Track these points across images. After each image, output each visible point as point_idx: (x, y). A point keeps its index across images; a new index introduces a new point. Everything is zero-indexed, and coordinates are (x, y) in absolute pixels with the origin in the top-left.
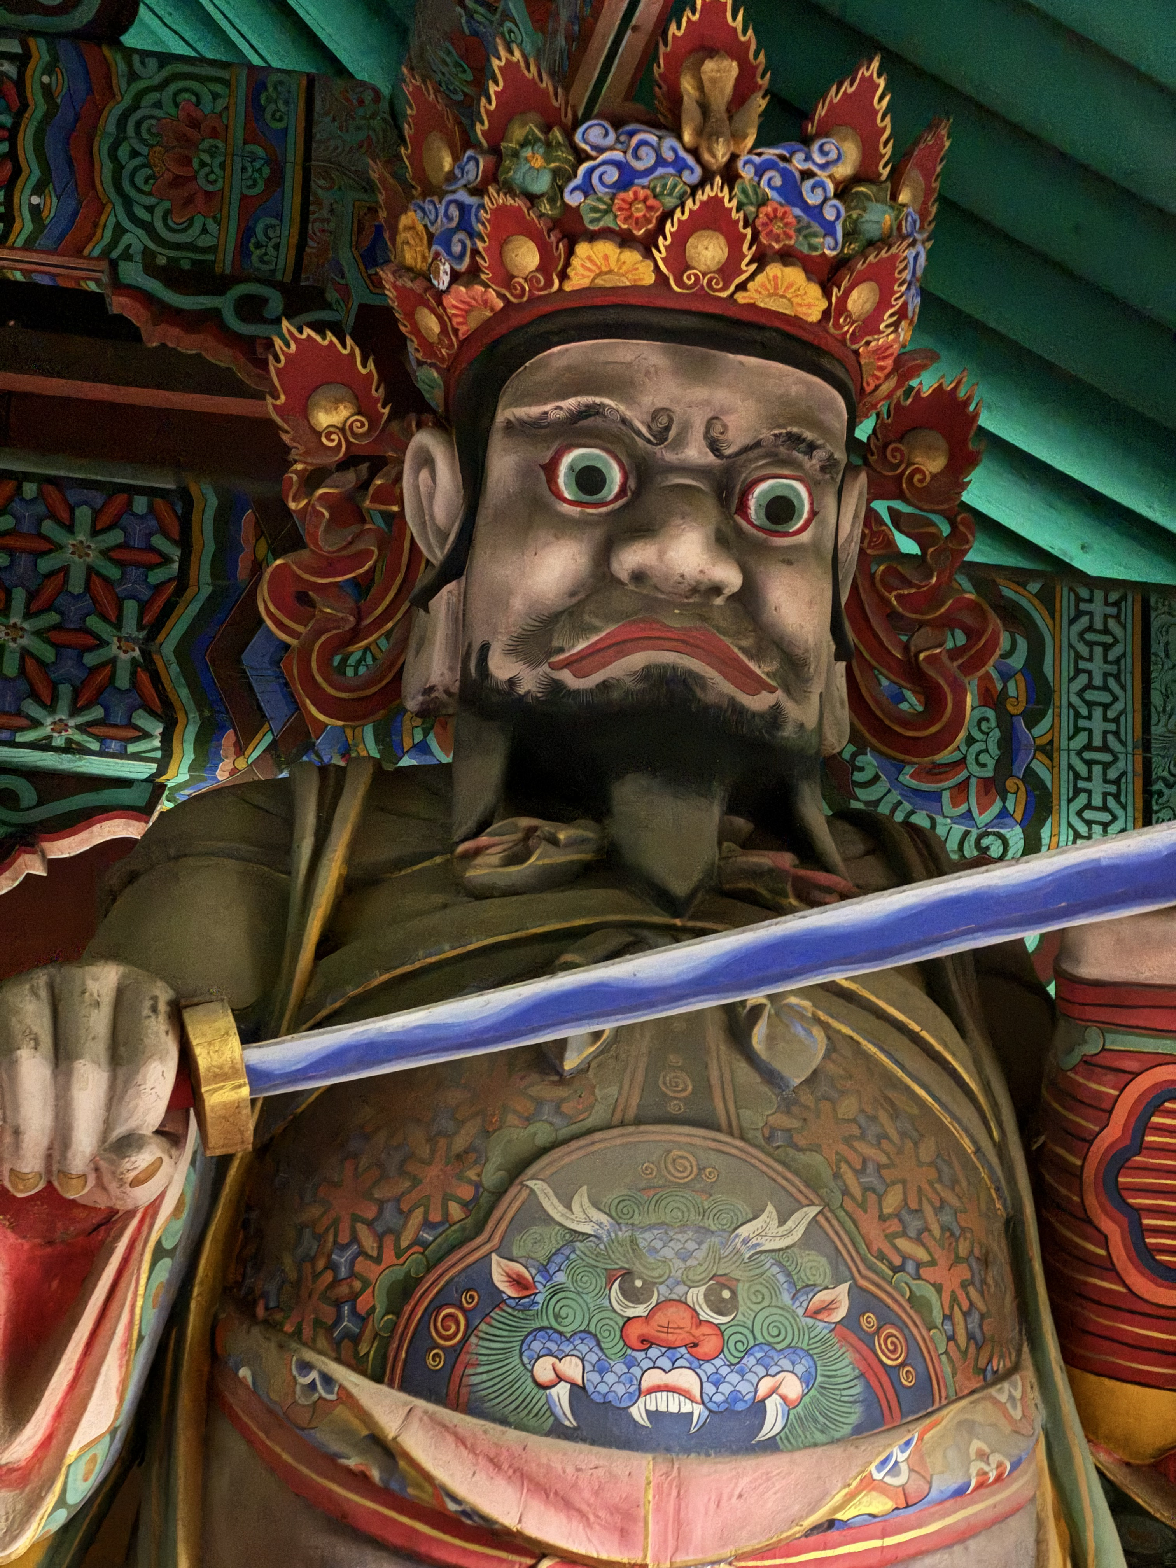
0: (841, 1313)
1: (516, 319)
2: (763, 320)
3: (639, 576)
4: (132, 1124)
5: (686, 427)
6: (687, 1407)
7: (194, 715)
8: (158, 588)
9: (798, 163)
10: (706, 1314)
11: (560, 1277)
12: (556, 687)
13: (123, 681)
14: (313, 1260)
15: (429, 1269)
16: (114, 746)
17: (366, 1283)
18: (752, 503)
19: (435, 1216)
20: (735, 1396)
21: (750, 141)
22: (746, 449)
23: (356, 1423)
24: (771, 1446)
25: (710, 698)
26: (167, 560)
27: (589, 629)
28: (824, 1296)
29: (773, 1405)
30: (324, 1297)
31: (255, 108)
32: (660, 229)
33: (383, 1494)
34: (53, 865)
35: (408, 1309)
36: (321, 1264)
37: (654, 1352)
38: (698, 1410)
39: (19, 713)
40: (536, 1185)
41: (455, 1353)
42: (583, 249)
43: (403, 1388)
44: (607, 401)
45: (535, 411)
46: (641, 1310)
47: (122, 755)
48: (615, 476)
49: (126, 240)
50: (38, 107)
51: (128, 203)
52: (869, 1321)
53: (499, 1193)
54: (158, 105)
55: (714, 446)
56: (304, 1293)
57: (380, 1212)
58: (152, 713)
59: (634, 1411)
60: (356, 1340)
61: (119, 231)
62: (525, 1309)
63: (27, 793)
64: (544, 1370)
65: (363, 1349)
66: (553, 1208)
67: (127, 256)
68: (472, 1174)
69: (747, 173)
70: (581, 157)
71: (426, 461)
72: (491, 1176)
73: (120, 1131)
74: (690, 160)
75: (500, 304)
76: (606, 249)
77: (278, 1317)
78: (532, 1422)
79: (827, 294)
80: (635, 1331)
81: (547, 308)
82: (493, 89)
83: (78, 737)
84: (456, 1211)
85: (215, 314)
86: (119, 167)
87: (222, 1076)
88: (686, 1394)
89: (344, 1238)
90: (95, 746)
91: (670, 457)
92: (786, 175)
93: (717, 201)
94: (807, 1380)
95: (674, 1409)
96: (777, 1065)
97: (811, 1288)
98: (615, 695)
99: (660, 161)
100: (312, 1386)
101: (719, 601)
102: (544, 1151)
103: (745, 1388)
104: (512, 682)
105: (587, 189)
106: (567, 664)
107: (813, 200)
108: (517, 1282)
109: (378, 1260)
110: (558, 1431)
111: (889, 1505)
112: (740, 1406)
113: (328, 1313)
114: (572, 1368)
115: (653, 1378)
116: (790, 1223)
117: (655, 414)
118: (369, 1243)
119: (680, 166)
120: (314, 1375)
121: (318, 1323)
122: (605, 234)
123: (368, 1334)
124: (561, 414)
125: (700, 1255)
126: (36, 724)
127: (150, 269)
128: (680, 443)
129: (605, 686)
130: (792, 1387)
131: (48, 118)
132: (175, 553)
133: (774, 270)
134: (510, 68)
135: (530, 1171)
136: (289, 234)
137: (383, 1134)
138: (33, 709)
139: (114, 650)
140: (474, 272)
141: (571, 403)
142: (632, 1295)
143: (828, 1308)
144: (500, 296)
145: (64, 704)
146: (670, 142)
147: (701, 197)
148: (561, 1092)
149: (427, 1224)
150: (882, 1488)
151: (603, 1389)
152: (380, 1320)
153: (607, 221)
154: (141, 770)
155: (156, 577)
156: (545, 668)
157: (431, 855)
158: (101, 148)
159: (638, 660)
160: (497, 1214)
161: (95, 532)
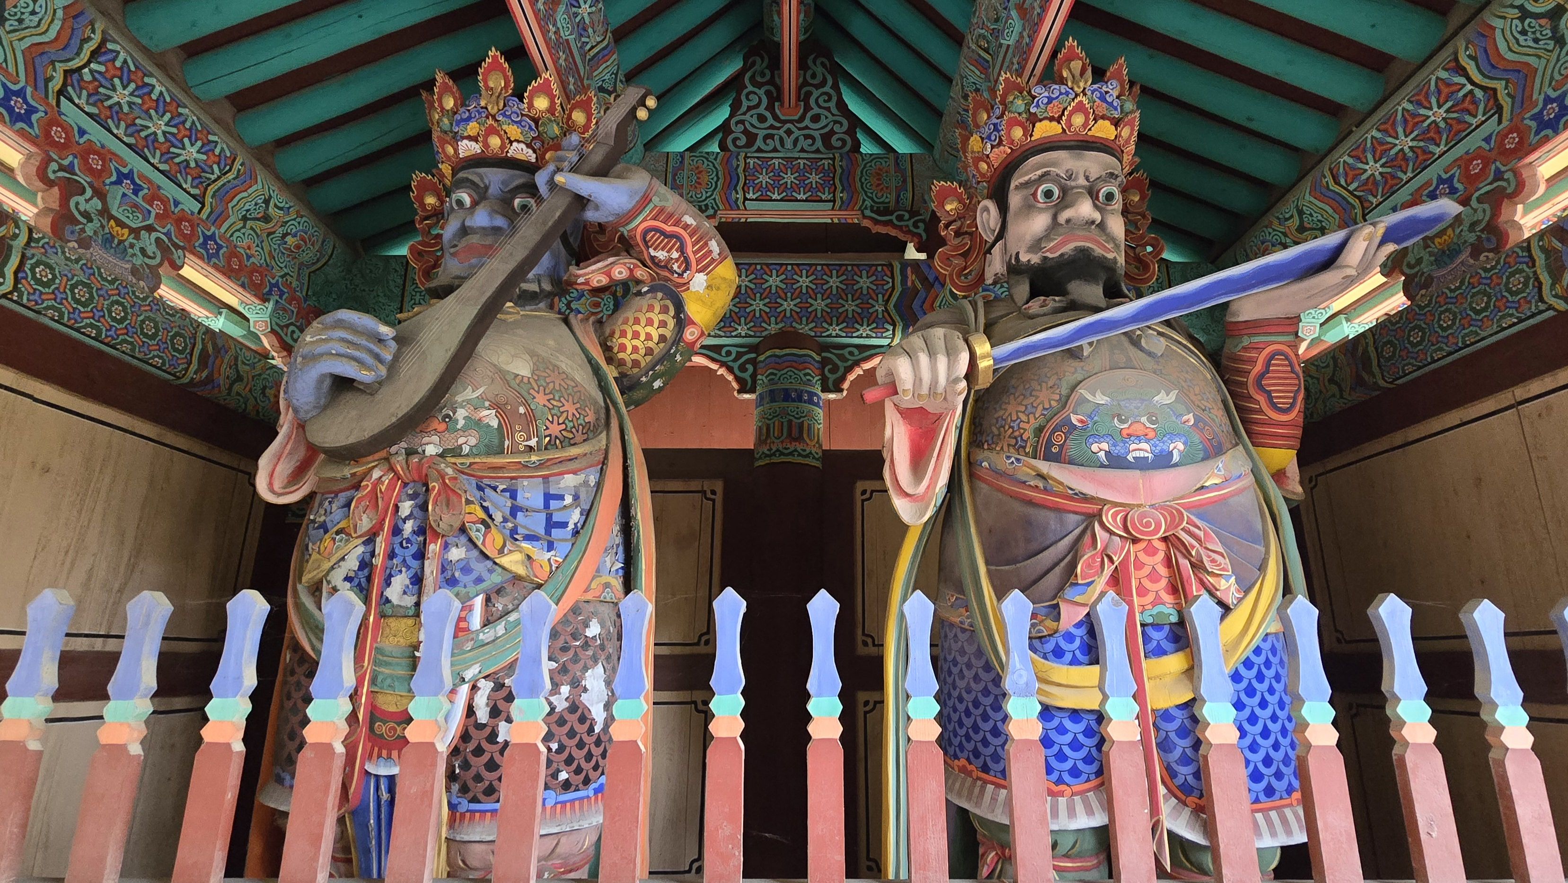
0: (1192, 422)
1: (1016, 154)
2: (1097, 140)
3: (1068, 221)
4: (957, 374)
5: (1077, 173)
6: (1146, 455)
7: (901, 324)
8: (887, 290)
9: (1104, 89)
10: (1148, 425)
11: (1096, 418)
12: (1045, 258)
13: (880, 316)
14: (1004, 427)
15: (1048, 422)
16: (879, 335)
17: (1025, 430)
18: (1100, 195)
19: (1047, 406)
20: (1162, 451)
21: (1090, 82)
22: (1098, 178)
23: (1029, 471)
24: (1176, 465)
25: (1096, 254)
26: (888, 282)
27: (1053, 240)
28: (1185, 418)
29: (1175, 453)
30: (1009, 437)
31: (897, 164)
32: (1063, 114)
33: (1046, 491)
34: (864, 371)
35: (1043, 435)
36: (1007, 427)
37: (1132, 438)
38: (1150, 455)
39: (853, 327)
40: (1082, 391)
41: (1061, 447)
42: (1038, 125)
43: (1044, 459)
44: (1052, 169)
45: (1026, 178)
46: (1126, 426)
47: (882, 337)
48: (1056, 192)
49: (866, 202)
50: (839, 171)
51: (866, 193)
52: (1201, 425)
53: (1068, 397)
54: (871, 166)
55: (1087, 178)
56: (1002, 437)
57: (1026, 408)
58: (889, 323)
59: (1128, 457)
60: (1024, 447)
61: (864, 201)
62: (1085, 429)
63: (856, 352)
64: (1095, 448)
65: (1027, 450)
66: (1090, 397)
67: (866, 208)
68: (1058, 391)
69: (1089, 93)
70: (1034, 97)
71: (986, 209)
72: (1064, 392)
73: (953, 377)
74: (1071, 91)
75: (1009, 151)
76: (1046, 123)
77: (994, 446)
78: (1092, 464)
79: (1116, 129)
80: (1125, 433)
81: (1027, 147)
82: (1001, 87)
83: (870, 333)
84: (1054, 403)
85: (891, 221)
86: (862, 184)
87: (984, 357)
88: (1146, 451)
89: (1014, 418)
90: (874, 335)
91: (1073, 184)
92: (1100, 92)
93: (1081, 102)
94: (1185, 444)
95: (1142, 455)
96: (1152, 350)
97: (1182, 415)
98: (1066, 257)
99: (1061, 94)
100: (1012, 463)
101: (1093, 227)
102: (1081, 382)
103: (1165, 447)
104: (1029, 261)
105: (1038, 106)
106: (1047, 251)
107: (1109, 100)
108: (1081, 421)
109: (1028, 422)
110: (1102, 466)
111: (1221, 481)
112: (1164, 453)
113: (1013, 442)
114: (1105, 446)
115: (1133, 447)
116: (1170, 395)
117: (1067, 171)
118: (1024, 417)
119: (1067, 94)
120: (1013, 459)
121: (1009, 445)
122: (1045, 118)
123: (1029, 445)
124: (1036, 177)
125: (1143, 407)
126: (858, 330)
127: (872, 211)
128: (1076, 179)
129: (1062, 255)
130: (1181, 446)
131: (842, 174)
132: (890, 280)
133: (1100, 122)
134: (1006, 80)
135: (1078, 388)
136: (910, 195)
137: (1021, 387)
138: (858, 327)
139: (877, 307)
140: (1001, 141)
141: (1039, 172)
142: (1122, 421)
143: (1188, 421)
144: (1010, 148)
145: (865, 324)
146: (1063, 87)
147: (1076, 101)
148: (1082, 364)
149: (1044, 409)
150: (1218, 476)
151: (1116, 451)
152: (1032, 440)
153: (1045, 115)
154: (885, 342)
155: (886, 287)
156: (1040, 253)
157: (1012, 313)
158: (857, 179)
159: (1072, 246)
160: (1070, 401)
161: (868, 278)
